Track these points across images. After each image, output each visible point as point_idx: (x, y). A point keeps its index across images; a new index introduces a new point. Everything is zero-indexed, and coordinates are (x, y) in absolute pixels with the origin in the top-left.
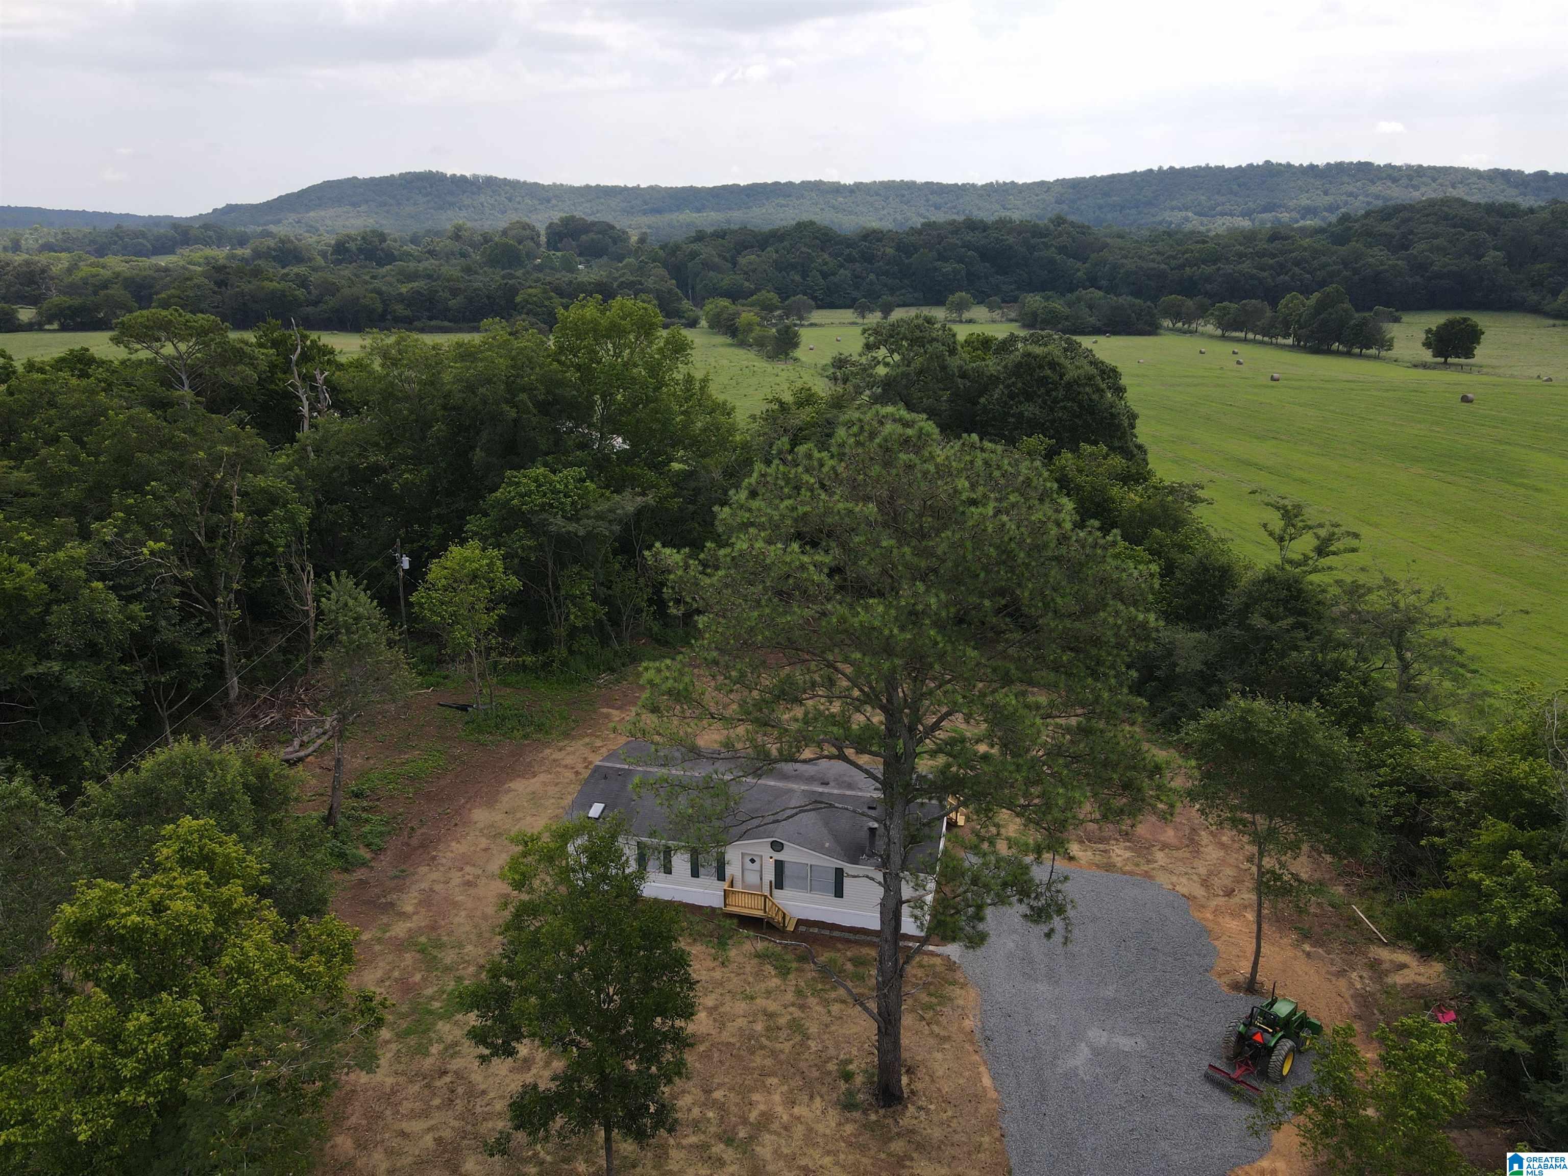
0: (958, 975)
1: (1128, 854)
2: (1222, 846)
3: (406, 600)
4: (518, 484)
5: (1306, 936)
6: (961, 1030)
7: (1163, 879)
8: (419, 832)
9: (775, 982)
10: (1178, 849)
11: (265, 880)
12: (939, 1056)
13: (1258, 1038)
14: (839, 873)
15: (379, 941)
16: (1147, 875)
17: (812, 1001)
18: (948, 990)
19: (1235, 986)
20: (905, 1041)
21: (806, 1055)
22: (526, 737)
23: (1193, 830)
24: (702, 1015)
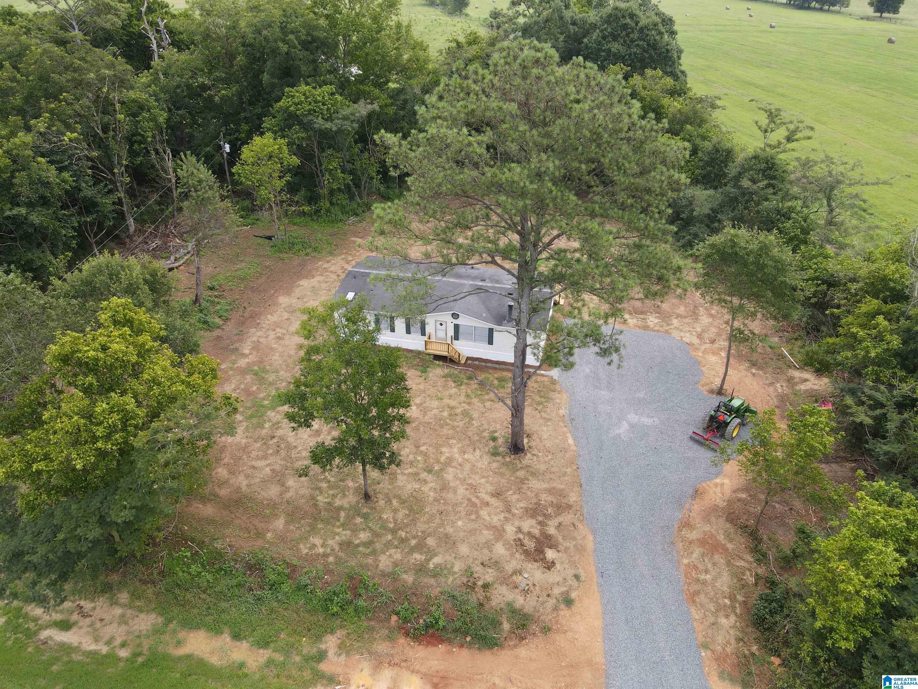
0: (557, 387)
1: (657, 321)
2: (712, 316)
3: (230, 172)
4: (293, 97)
5: (754, 364)
6: (558, 415)
7: (676, 334)
8: (249, 310)
9: (454, 390)
10: (686, 317)
11: (163, 333)
12: (545, 428)
13: (721, 418)
14: (491, 331)
15: (231, 369)
16: (667, 332)
17: (475, 400)
18: (552, 395)
19: (712, 392)
20: (526, 421)
21: (471, 429)
22: (307, 255)
23: (696, 307)
24: (414, 408)
